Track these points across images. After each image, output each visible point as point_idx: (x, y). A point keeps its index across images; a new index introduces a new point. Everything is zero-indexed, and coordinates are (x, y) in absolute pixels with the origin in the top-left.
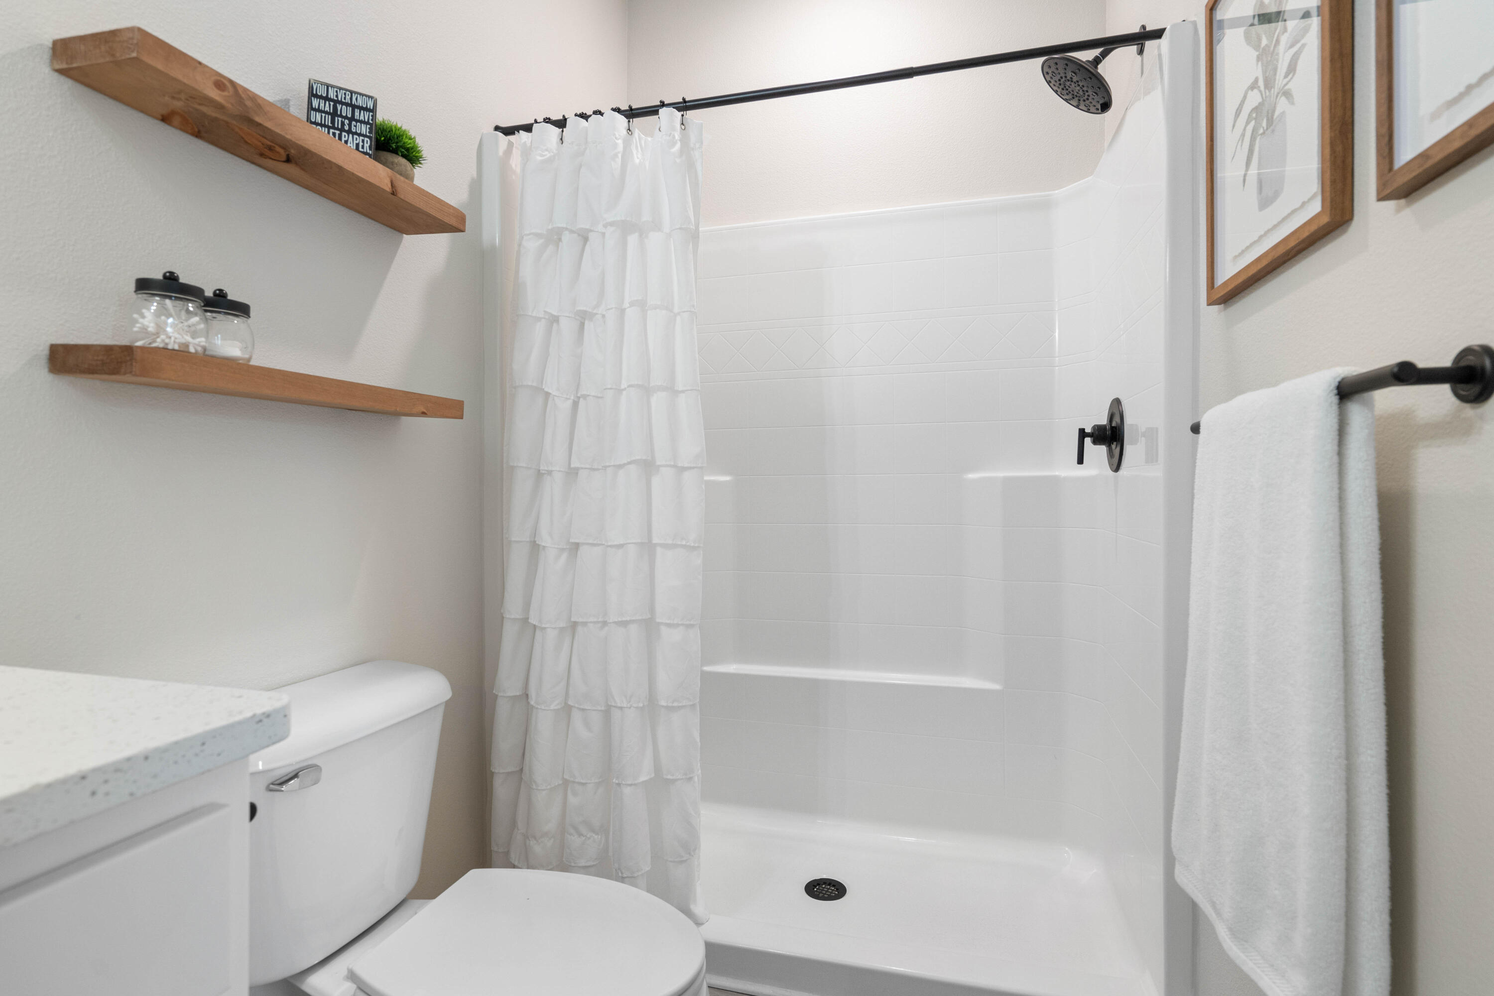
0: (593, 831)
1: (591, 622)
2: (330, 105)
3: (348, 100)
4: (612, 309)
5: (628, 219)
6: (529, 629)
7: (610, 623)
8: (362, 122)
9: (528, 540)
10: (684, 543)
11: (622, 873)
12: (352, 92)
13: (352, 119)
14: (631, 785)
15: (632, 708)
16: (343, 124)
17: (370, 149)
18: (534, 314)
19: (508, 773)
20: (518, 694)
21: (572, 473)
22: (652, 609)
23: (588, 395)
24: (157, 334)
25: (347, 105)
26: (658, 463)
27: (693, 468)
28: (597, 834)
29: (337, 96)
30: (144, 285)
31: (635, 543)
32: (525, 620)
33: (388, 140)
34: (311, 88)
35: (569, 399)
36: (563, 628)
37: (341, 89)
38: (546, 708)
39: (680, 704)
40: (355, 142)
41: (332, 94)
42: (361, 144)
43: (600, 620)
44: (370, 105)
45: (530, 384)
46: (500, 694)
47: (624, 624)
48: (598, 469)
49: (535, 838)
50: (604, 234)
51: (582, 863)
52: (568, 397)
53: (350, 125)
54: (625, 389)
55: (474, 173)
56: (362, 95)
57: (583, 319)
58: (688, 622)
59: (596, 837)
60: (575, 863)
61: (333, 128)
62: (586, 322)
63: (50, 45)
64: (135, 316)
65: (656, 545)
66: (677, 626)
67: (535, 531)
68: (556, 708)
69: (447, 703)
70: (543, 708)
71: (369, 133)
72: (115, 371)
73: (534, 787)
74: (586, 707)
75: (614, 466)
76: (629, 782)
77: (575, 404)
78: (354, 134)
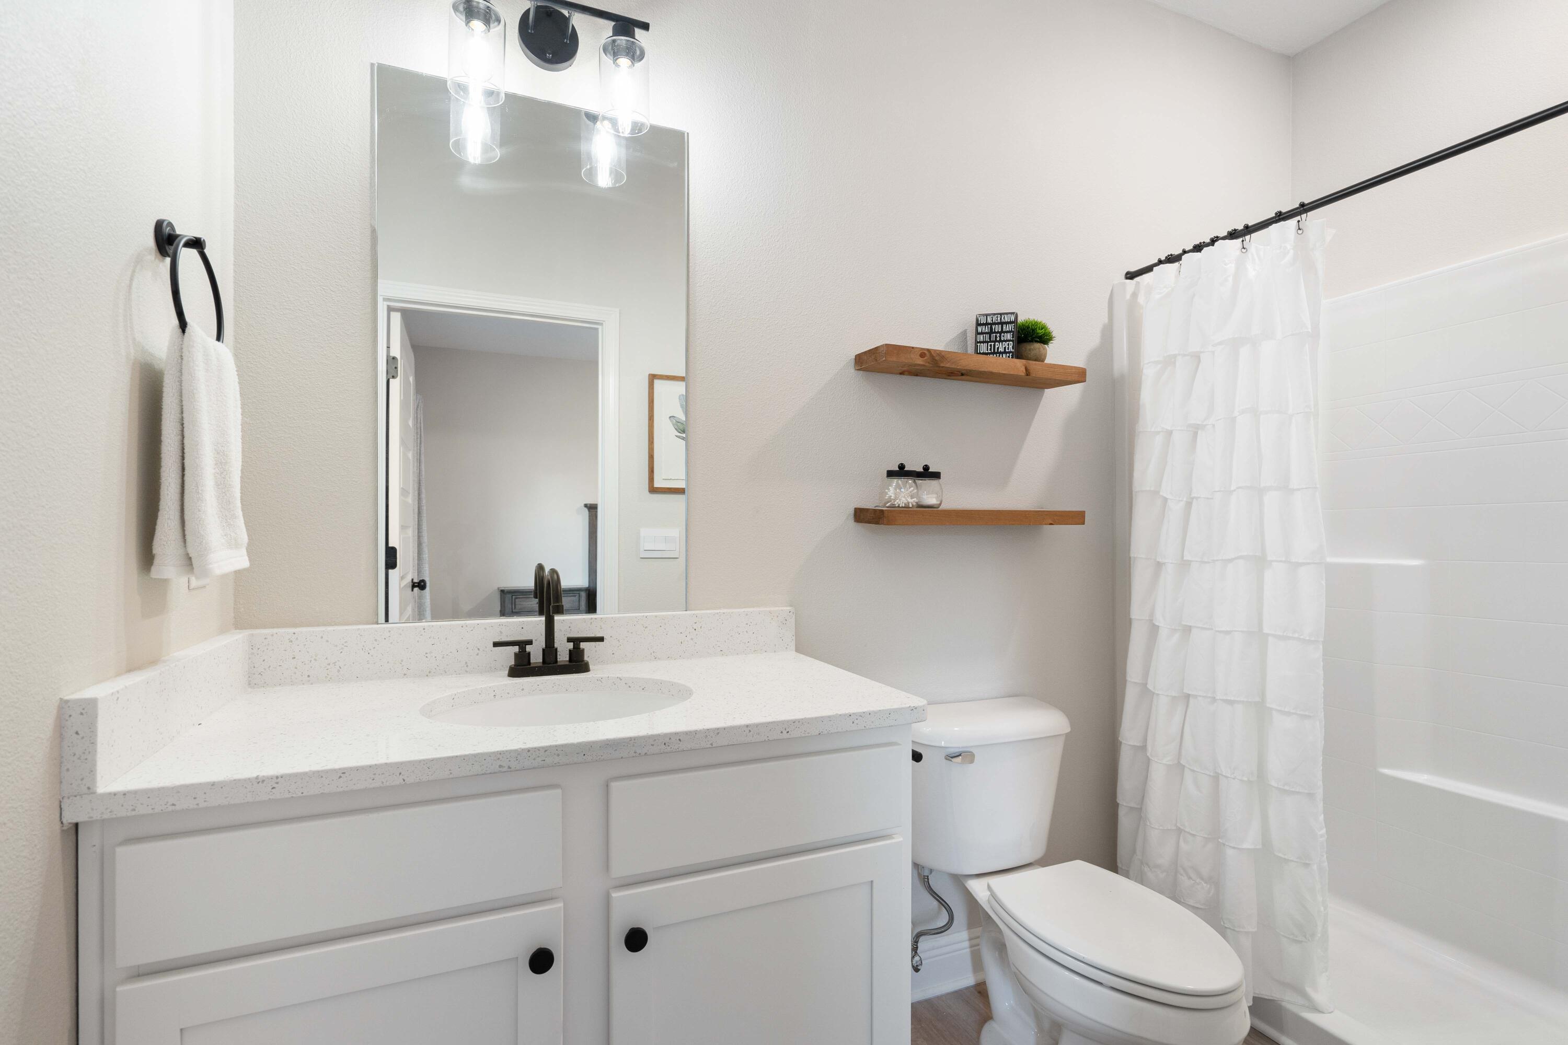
0: (1202, 879)
1: (1200, 696)
2: (988, 327)
3: (999, 321)
4: (1220, 419)
5: (1236, 336)
6: (1146, 693)
7: (1218, 700)
8: (1007, 332)
9: (1147, 618)
10: (1296, 635)
11: (1224, 923)
12: (1001, 314)
13: (1002, 332)
14: (1234, 848)
15: (1236, 779)
16: (996, 337)
17: (1013, 349)
18: (1153, 430)
19: (1132, 808)
20: (1138, 745)
21: (1184, 565)
22: (1263, 695)
23: (1199, 497)
24: (895, 500)
25: (998, 324)
26: (1269, 558)
27: (1309, 564)
28: (1206, 883)
29: (992, 320)
30: (890, 474)
31: (1242, 631)
32: (1145, 685)
33: (1026, 336)
34: (977, 320)
35: (1182, 501)
36: (1175, 697)
37: (994, 314)
38: (1159, 761)
39: (1293, 790)
40: (1003, 346)
41: (989, 321)
42: (1007, 347)
43: (1209, 695)
44: (1013, 318)
45: (1148, 489)
46: (1123, 742)
47: (1231, 703)
48: (1209, 562)
49: (1147, 864)
50: (1213, 352)
51: (1191, 902)
52: (1181, 499)
53: (1000, 337)
54: (1235, 490)
55: (1106, 320)
56: (1007, 314)
57: (1195, 431)
58: (1301, 713)
59: (1205, 885)
60: (1184, 900)
61: (991, 341)
62: (1199, 432)
63: (854, 357)
64: (887, 491)
65: (1268, 635)
66: (1288, 714)
67: (1152, 614)
68: (1167, 763)
69: (1067, 735)
70: (1156, 760)
71: (1012, 338)
72: (877, 523)
73: (1148, 824)
74: (1195, 769)
75: (1222, 560)
76: (1232, 845)
77: (1189, 505)
78: (1002, 341)
